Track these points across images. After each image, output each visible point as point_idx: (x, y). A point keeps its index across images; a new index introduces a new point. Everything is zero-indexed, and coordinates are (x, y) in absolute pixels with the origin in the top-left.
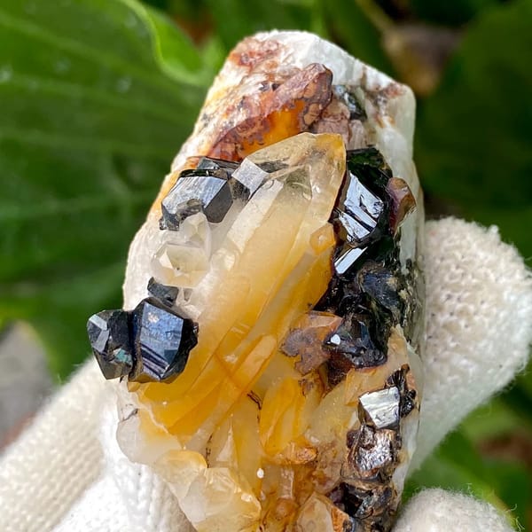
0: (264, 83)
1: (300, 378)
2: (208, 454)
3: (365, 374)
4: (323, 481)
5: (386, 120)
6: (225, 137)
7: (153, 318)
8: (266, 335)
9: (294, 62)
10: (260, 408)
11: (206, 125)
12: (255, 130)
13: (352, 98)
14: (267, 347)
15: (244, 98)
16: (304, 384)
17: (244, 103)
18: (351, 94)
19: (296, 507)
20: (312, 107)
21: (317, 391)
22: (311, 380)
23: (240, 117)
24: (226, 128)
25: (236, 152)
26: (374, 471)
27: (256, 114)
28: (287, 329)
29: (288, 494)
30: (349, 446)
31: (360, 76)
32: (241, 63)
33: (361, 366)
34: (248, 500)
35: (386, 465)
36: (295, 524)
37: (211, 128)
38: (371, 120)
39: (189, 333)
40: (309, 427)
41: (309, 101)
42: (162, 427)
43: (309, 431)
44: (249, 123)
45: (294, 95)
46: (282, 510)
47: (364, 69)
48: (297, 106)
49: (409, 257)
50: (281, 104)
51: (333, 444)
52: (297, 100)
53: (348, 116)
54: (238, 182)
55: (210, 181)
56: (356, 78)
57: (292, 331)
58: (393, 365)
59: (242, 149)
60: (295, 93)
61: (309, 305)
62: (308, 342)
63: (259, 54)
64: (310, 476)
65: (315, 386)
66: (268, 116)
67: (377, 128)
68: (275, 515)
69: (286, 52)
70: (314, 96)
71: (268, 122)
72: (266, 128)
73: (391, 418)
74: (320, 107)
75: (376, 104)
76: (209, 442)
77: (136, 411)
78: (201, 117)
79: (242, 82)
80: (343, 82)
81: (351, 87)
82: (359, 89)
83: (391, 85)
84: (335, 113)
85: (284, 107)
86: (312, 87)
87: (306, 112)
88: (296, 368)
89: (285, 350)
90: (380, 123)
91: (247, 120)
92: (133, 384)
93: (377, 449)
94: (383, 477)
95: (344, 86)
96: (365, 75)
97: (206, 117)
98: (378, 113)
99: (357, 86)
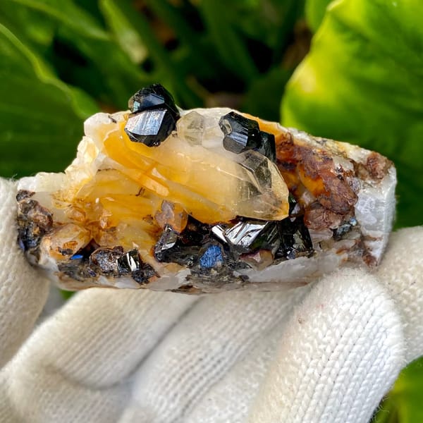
0: (342, 170)
2: (106, 170)
4: (98, 237)
5: (345, 256)
8: (169, 190)
10: (137, 195)
11: (318, 142)
12: (311, 169)
13: (348, 230)
14: (162, 191)
15: (332, 159)
16: (149, 218)
18: (351, 229)
20: (329, 202)
21: (151, 228)
24: (311, 152)
26: (95, 262)
28: (175, 202)
30: (114, 248)
31: (372, 236)
32: (369, 159)
33: (155, 247)
35: (101, 269)
36: (71, 223)
37: (315, 144)
38: (339, 244)
39: (153, 141)
40: (129, 225)
41: (332, 199)
42: (107, 137)
43: (125, 225)
45: (332, 188)
47: (380, 239)
50: (327, 182)
51: (115, 239)
56: (367, 232)
58: (158, 267)
61: (192, 213)
63: (375, 169)
65: (152, 226)
66: (319, 175)
67: (334, 250)
69: (374, 183)
70: (335, 201)
71: (316, 176)
72: (313, 176)
74: (330, 207)
75: (355, 248)
76: (113, 169)
77: (115, 122)
78: (325, 139)
79: (348, 159)
80: (362, 224)
81: (358, 229)
82: (358, 235)
84: (331, 218)
85: (325, 184)
87: (326, 199)
88: (157, 212)
89: (164, 203)
90: (340, 252)
91: (315, 163)
94: (94, 268)
95: (357, 224)
96: (375, 239)
97: (324, 141)
98: (348, 250)
99: (361, 233)
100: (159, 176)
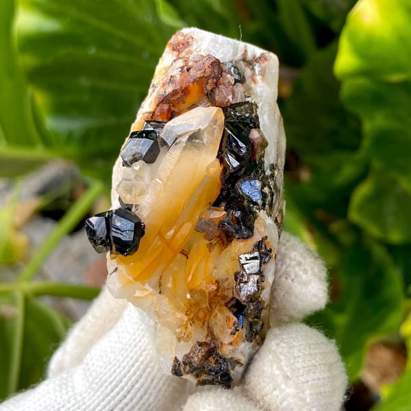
0: (182, 68)
1: (209, 242)
2: (160, 285)
3: (241, 243)
4: (224, 297)
5: (258, 78)
6: (163, 101)
7: (118, 222)
8: (186, 222)
9: (200, 51)
10: (187, 258)
11: (154, 91)
12: (179, 96)
13: (236, 70)
14: (187, 228)
15: (171, 77)
16: (210, 246)
17: (172, 80)
18: (235, 67)
19: (210, 310)
20: (210, 81)
21: (219, 246)
22: (215, 242)
23: (170, 89)
24: (162, 95)
25: (170, 109)
26: (248, 297)
27: (178, 87)
28: (197, 218)
29: (205, 305)
30: (236, 281)
31: (243, 52)
32: (174, 50)
33: (239, 238)
34: (178, 317)
35: (255, 293)
36: (208, 323)
37: (155, 92)
38: (248, 81)
39: (139, 229)
40: (215, 268)
41: (208, 78)
42: (130, 278)
43: (215, 271)
44: (175, 92)
45: (198, 76)
46: (201, 315)
47: (246, 46)
48: (201, 81)
49: (272, 162)
50: (192, 81)
51: (227, 279)
52: (200, 78)
53: (233, 82)
54: (162, 139)
55: (145, 142)
56: (239, 55)
57: (201, 219)
58: (257, 238)
59: (173, 106)
60: (199, 74)
61: (210, 203)
62: (210, 225)
63: (183, 44)
64: (216, 295)
65: (218, 245)
66: (185, 88)
67: (253, 85)
68: (198, 318)
69: (197, 43)
70: (210, 75)
71: (185, 91)
72: (185, 94)
73: (256, 269)
74: (215, 80)
75: (253, 69)
76: (160, 279)
77: (116, 269)
78: (151, 85)
79: (172, 64)
80: (231, 59)
81: (236, 62)
82: (241, 62)
83: (263, 54)
84: (225, 82)
85: (193, 83)
86: (208, 70)
87: (207, 84)
88: (205, 237)
89: (198, 229)
90: (254, 81)
91: (173, 91)
92: (113, 255)
93: (250, 284)
94: (254, 299)
95: (231, 62)
96: (246, 51)
97: (153, 86)
98: (254, 74)
99: (240, 60)
100: (172, 231)
